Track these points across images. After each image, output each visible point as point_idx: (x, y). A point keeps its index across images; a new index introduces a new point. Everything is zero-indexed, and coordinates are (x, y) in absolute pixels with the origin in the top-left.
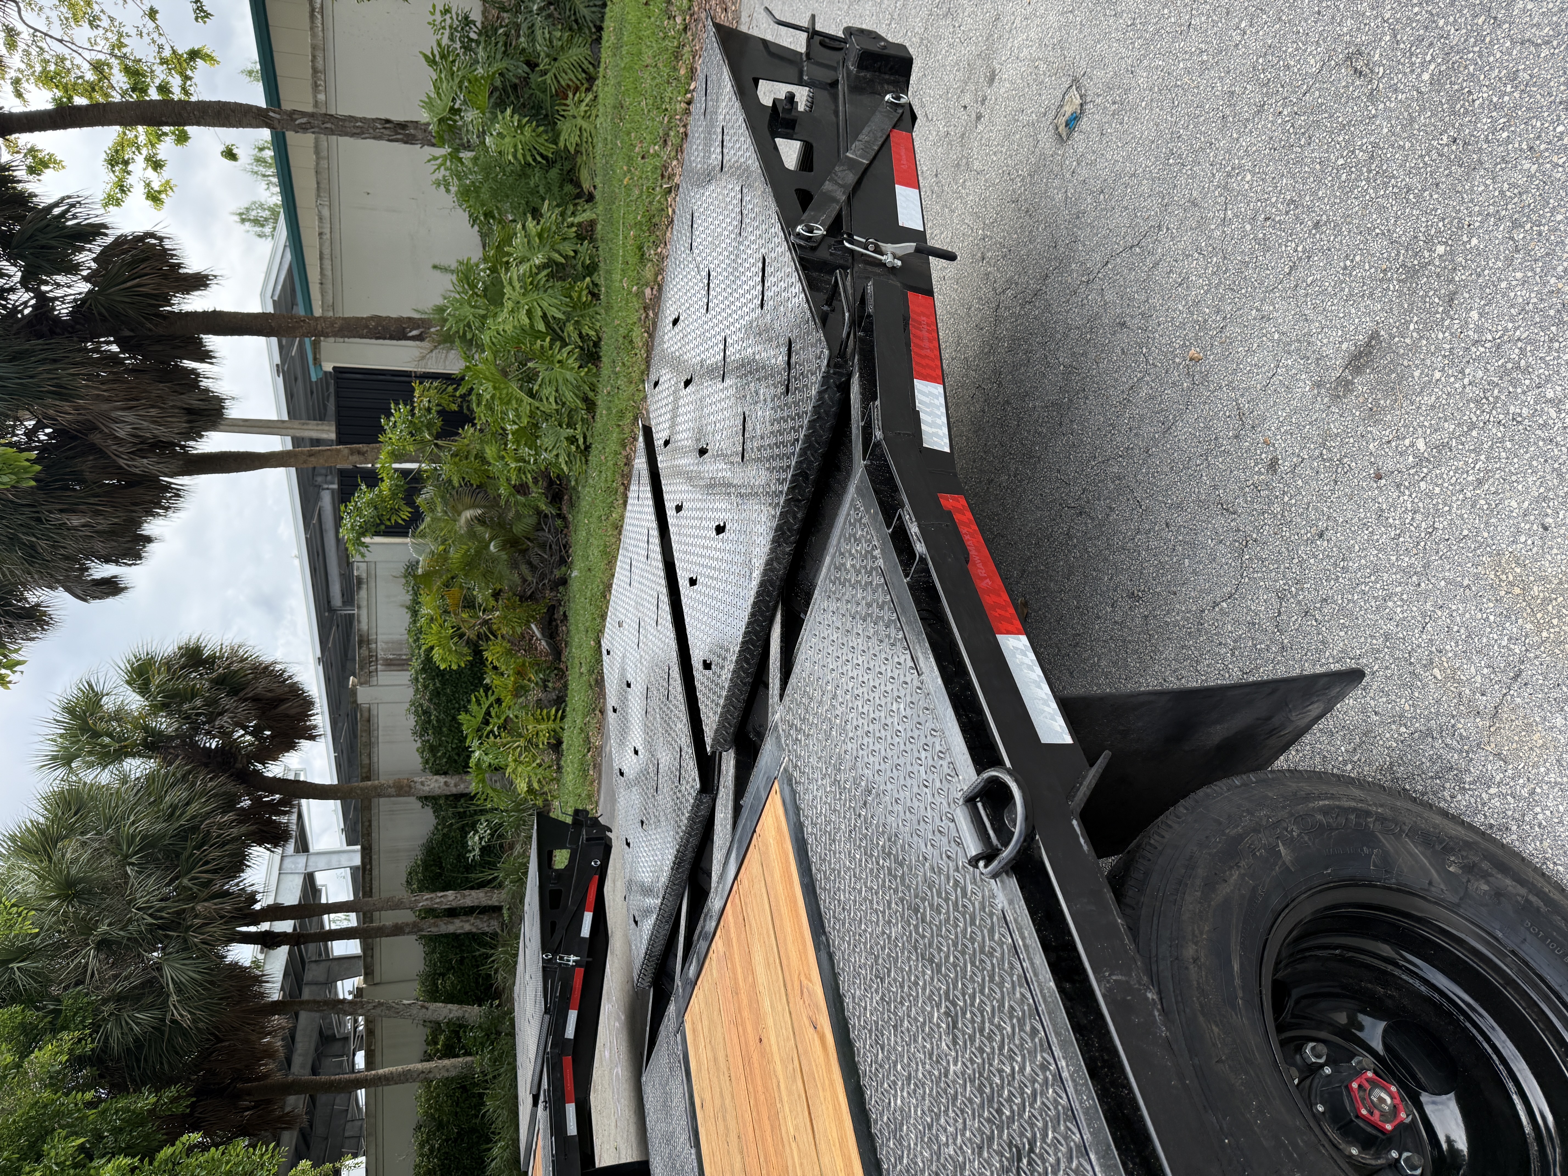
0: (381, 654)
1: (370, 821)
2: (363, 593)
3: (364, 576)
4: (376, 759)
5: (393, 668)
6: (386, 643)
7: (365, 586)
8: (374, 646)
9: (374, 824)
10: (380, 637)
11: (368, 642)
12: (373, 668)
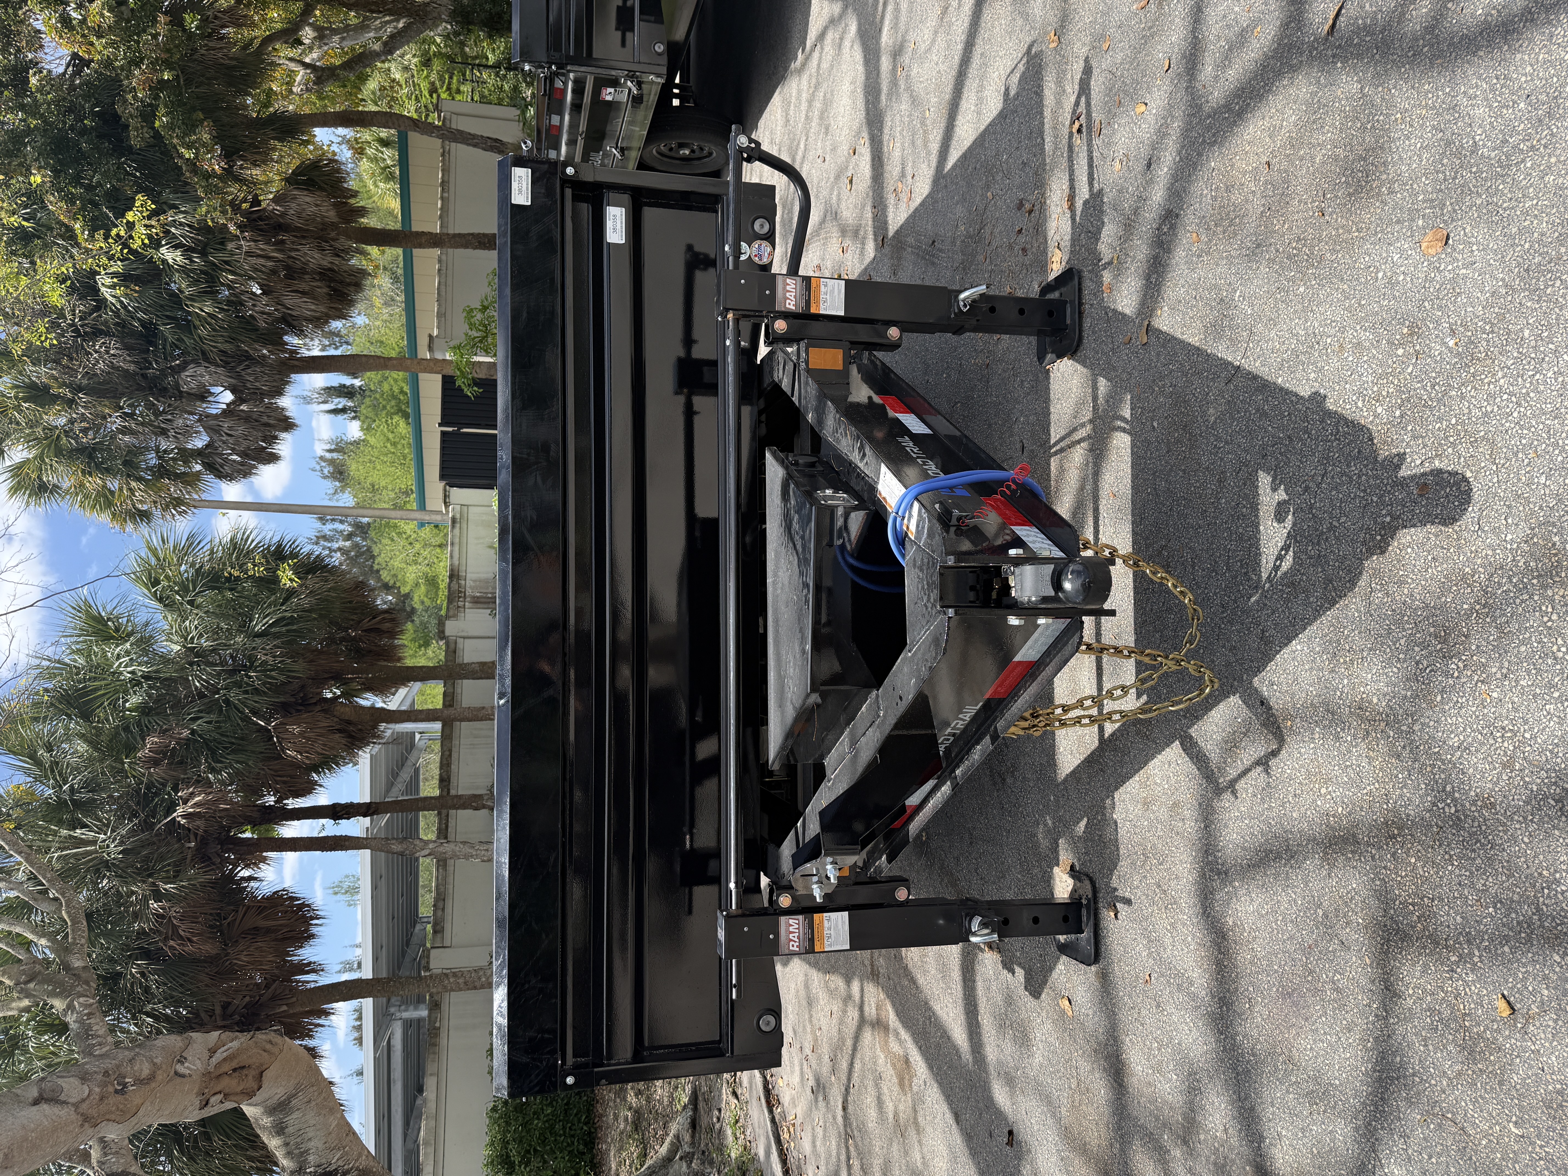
0: (469, 592)
1: (450, 751)
2: (457, 531)
3: (458, 516)
4: (459, 691)
5: (479, 605)
6: (474, 581)
7: (458, 525)
8: (463, 582)
9: (454, 755)
10: (468, 576)
11: (458, 578)
12: (461, 604)
